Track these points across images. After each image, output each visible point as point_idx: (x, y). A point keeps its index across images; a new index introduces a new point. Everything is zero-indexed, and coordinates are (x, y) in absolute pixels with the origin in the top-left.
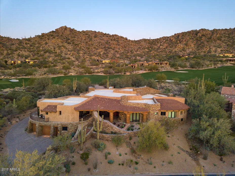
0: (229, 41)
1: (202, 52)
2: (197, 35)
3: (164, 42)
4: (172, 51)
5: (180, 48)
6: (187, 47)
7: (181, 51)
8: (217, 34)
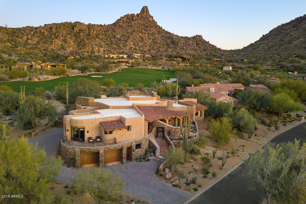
0: (107, 40)
1: (84, 52)
2: (73, 28)
3: (32, 34)
4: (47, 48)
5: (58, 45)
6: (66, 45)
7: (59, 50)
8: (94, 30)
